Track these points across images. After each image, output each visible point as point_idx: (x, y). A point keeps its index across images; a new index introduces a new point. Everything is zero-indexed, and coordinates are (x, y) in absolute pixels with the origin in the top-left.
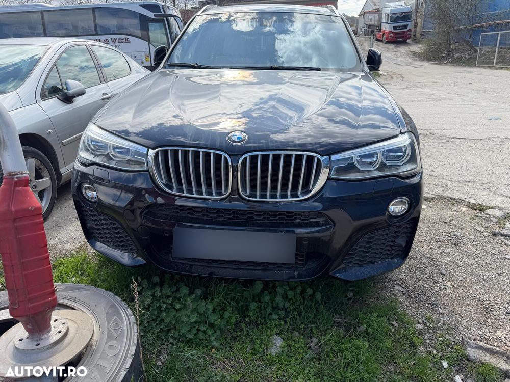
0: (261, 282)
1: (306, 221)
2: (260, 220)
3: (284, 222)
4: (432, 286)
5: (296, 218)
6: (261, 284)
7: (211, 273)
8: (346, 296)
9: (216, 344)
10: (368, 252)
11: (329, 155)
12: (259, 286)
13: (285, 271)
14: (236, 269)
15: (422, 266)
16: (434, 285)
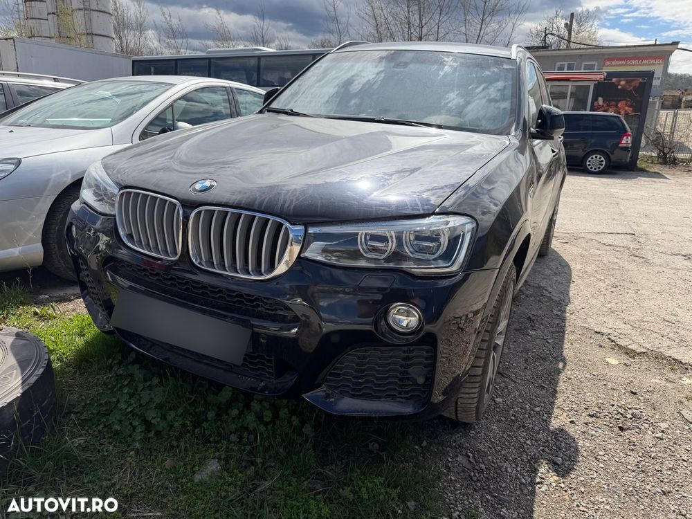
0: (230, 389)
1: (270, 312)
2: (215, 298)
3: (244, 307)
4: (522, 474)
5: (258, 306)
6: (230, 391)
7: (166, 359)
8: (367, 446)
9: (137, 445)
10: (361, 378)
11: (306, 225)
12: (226, 394)
13: (251, 377)
14: (197, 361)
15: (528, 442)
16: (525, 474)
